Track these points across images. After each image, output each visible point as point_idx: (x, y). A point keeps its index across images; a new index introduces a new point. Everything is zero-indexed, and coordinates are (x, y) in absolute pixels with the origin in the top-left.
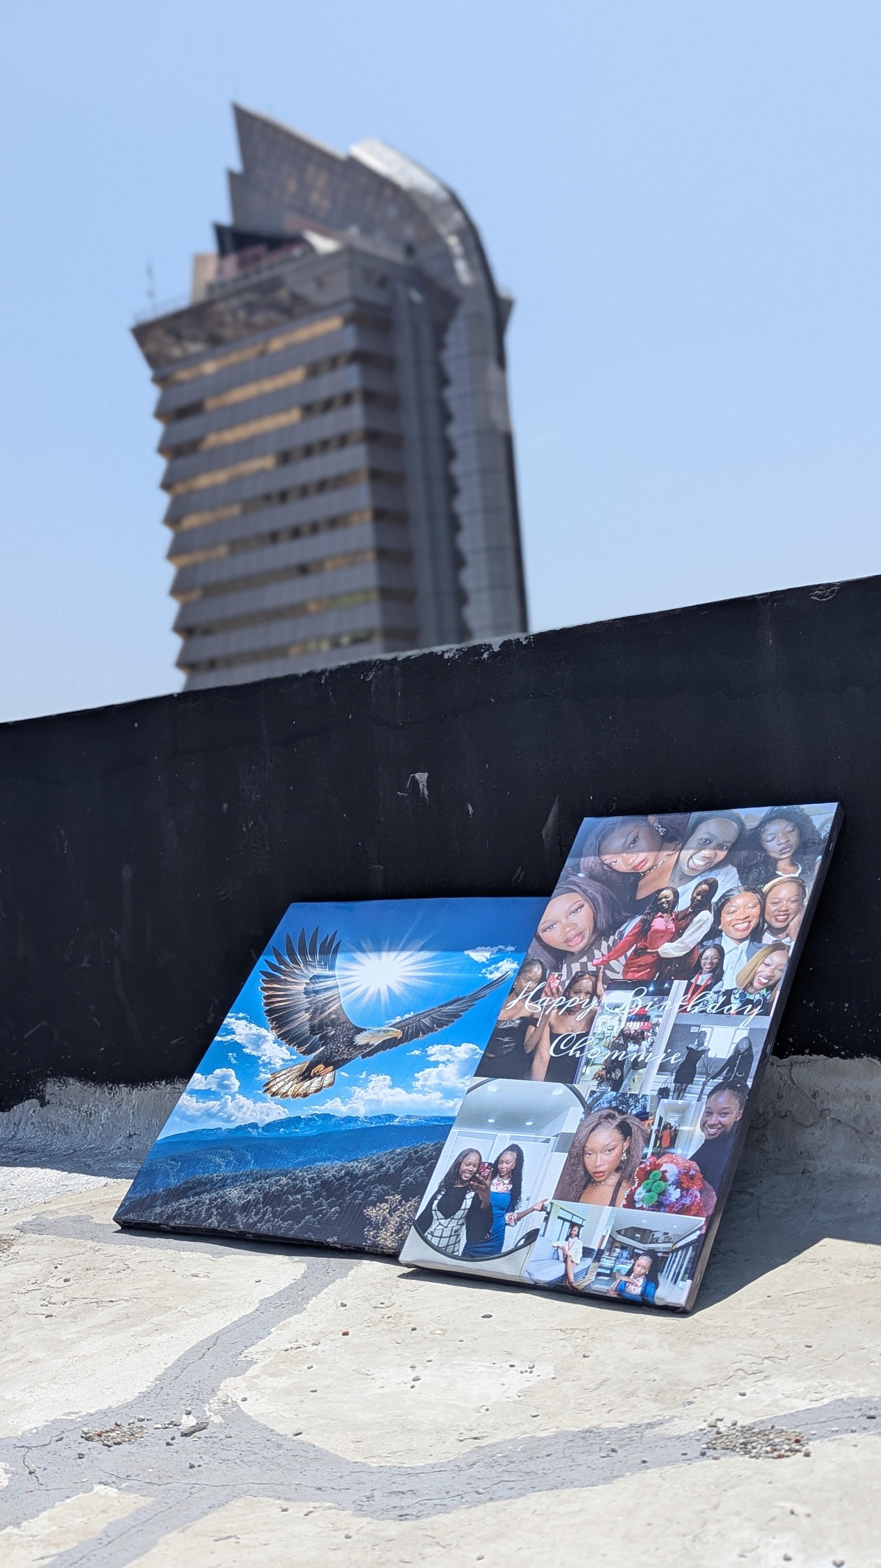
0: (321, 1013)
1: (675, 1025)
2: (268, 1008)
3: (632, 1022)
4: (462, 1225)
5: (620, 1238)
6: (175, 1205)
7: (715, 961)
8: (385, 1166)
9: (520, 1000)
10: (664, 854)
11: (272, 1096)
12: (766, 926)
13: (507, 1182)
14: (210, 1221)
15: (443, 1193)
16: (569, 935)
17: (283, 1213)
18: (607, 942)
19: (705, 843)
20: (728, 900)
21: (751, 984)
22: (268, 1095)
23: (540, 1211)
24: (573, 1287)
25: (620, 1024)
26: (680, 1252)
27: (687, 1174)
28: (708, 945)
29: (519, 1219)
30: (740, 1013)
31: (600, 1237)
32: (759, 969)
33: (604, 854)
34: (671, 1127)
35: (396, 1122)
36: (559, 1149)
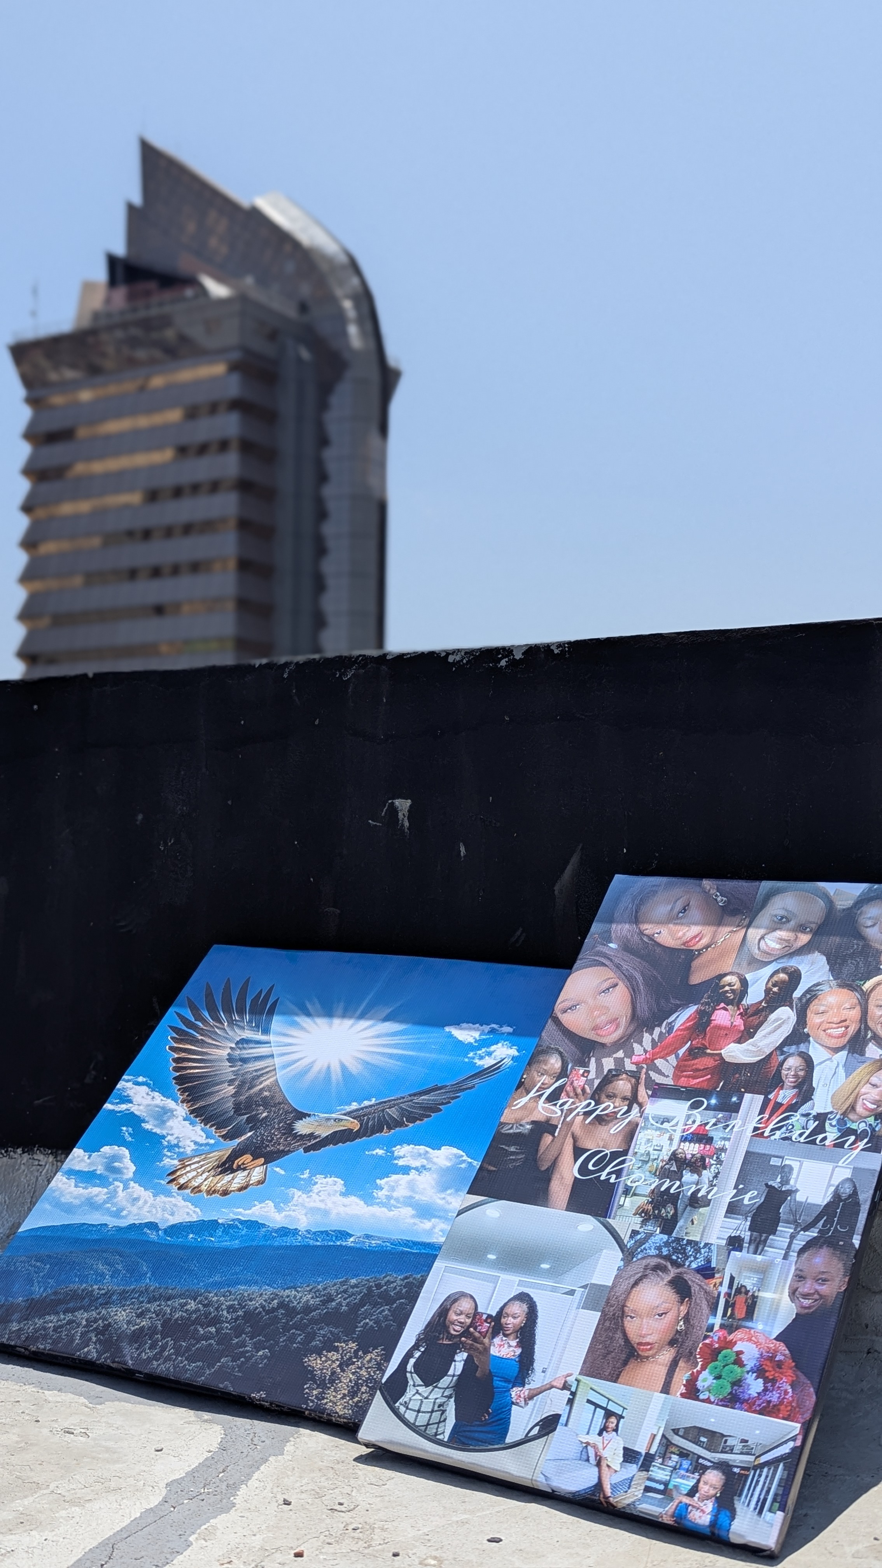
0: (249, 1089)
1: (747, 1152)
2: (178, 1074)
3: (687, 1143)
4: (450, 1397)
5: (677, 1440)
6: (39, 1322)
7: (801, 1073)
8: (333, 1300)
9: (531, 1098)
10: (725, 930)
11: (179, 1189)
12: (870, 1035)
13: (514, 1343)
14: (86, 1350)
15: (423, 1349)
16: (598, 1021)
17: (191, 1350)
18: (651, 1034)
19: (781, 922)
20: (815, 997)
21: (853, 1108)
22: (174, 1187)
23: (562, 1389)
24: (608, 1503)
25: (671, 1144)
26: (765, 1470)
27: (771, 1359)
28: (791, 1051)
29: (531, 1398)
30: (839, 1145)
31: (649, 1436)
32: (863, 1090)
33: (643, 922)
34: (747, 1292)
35: (350, 1242)
36: (588, 1305)
